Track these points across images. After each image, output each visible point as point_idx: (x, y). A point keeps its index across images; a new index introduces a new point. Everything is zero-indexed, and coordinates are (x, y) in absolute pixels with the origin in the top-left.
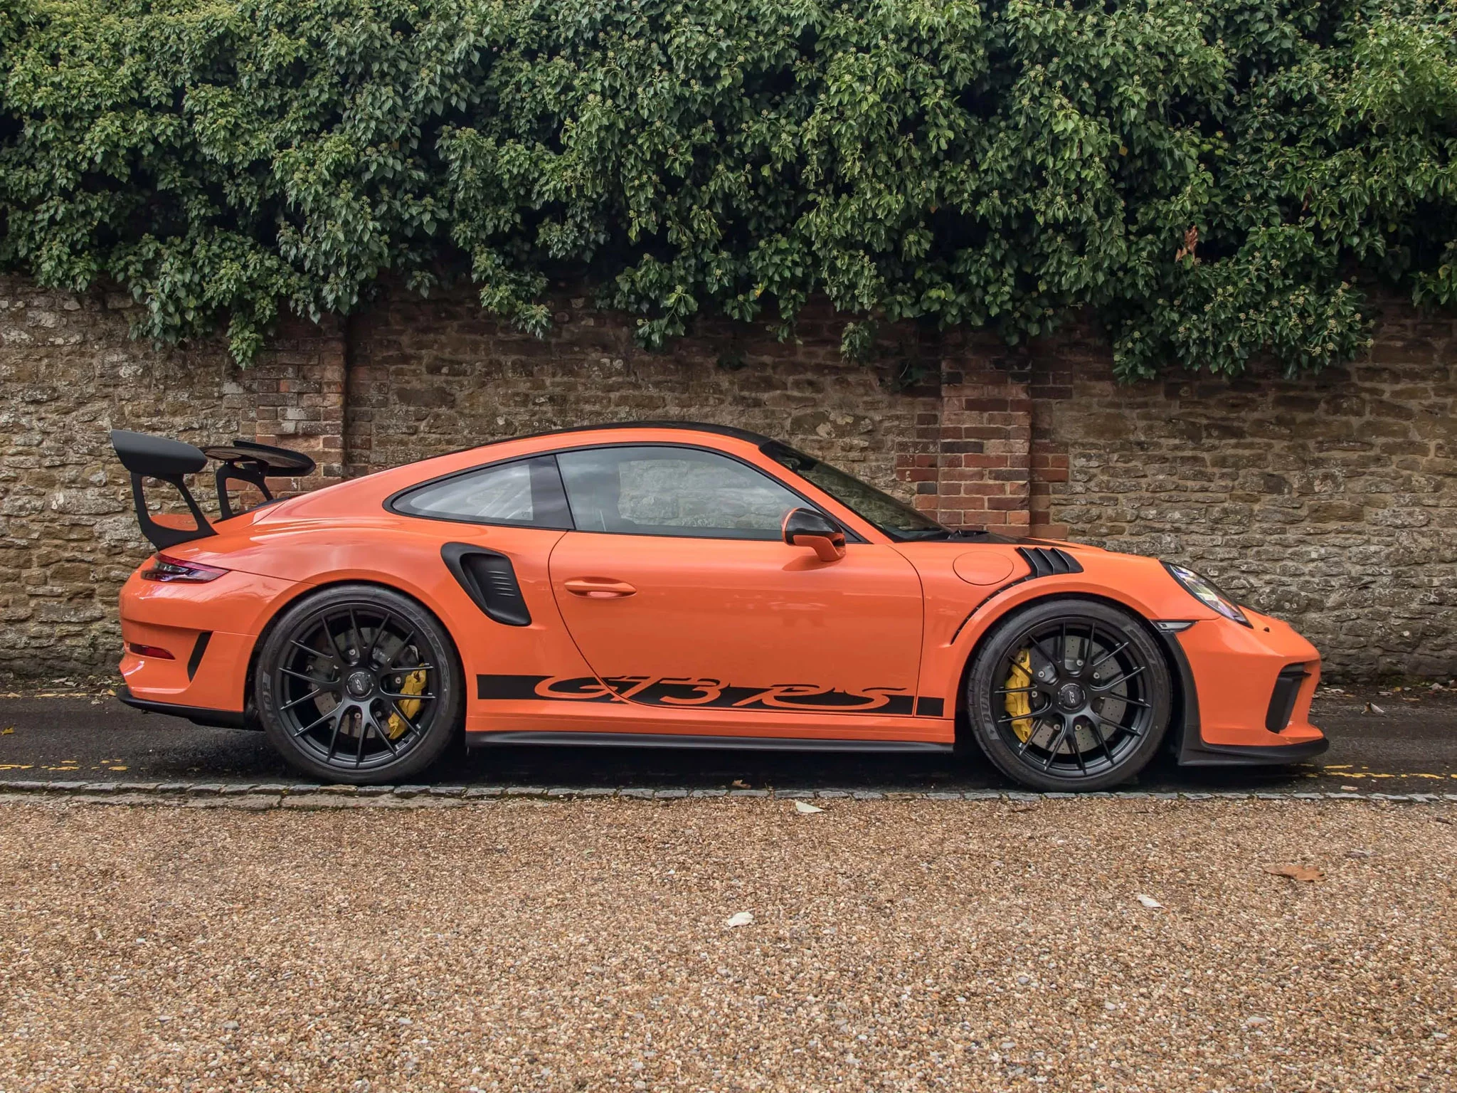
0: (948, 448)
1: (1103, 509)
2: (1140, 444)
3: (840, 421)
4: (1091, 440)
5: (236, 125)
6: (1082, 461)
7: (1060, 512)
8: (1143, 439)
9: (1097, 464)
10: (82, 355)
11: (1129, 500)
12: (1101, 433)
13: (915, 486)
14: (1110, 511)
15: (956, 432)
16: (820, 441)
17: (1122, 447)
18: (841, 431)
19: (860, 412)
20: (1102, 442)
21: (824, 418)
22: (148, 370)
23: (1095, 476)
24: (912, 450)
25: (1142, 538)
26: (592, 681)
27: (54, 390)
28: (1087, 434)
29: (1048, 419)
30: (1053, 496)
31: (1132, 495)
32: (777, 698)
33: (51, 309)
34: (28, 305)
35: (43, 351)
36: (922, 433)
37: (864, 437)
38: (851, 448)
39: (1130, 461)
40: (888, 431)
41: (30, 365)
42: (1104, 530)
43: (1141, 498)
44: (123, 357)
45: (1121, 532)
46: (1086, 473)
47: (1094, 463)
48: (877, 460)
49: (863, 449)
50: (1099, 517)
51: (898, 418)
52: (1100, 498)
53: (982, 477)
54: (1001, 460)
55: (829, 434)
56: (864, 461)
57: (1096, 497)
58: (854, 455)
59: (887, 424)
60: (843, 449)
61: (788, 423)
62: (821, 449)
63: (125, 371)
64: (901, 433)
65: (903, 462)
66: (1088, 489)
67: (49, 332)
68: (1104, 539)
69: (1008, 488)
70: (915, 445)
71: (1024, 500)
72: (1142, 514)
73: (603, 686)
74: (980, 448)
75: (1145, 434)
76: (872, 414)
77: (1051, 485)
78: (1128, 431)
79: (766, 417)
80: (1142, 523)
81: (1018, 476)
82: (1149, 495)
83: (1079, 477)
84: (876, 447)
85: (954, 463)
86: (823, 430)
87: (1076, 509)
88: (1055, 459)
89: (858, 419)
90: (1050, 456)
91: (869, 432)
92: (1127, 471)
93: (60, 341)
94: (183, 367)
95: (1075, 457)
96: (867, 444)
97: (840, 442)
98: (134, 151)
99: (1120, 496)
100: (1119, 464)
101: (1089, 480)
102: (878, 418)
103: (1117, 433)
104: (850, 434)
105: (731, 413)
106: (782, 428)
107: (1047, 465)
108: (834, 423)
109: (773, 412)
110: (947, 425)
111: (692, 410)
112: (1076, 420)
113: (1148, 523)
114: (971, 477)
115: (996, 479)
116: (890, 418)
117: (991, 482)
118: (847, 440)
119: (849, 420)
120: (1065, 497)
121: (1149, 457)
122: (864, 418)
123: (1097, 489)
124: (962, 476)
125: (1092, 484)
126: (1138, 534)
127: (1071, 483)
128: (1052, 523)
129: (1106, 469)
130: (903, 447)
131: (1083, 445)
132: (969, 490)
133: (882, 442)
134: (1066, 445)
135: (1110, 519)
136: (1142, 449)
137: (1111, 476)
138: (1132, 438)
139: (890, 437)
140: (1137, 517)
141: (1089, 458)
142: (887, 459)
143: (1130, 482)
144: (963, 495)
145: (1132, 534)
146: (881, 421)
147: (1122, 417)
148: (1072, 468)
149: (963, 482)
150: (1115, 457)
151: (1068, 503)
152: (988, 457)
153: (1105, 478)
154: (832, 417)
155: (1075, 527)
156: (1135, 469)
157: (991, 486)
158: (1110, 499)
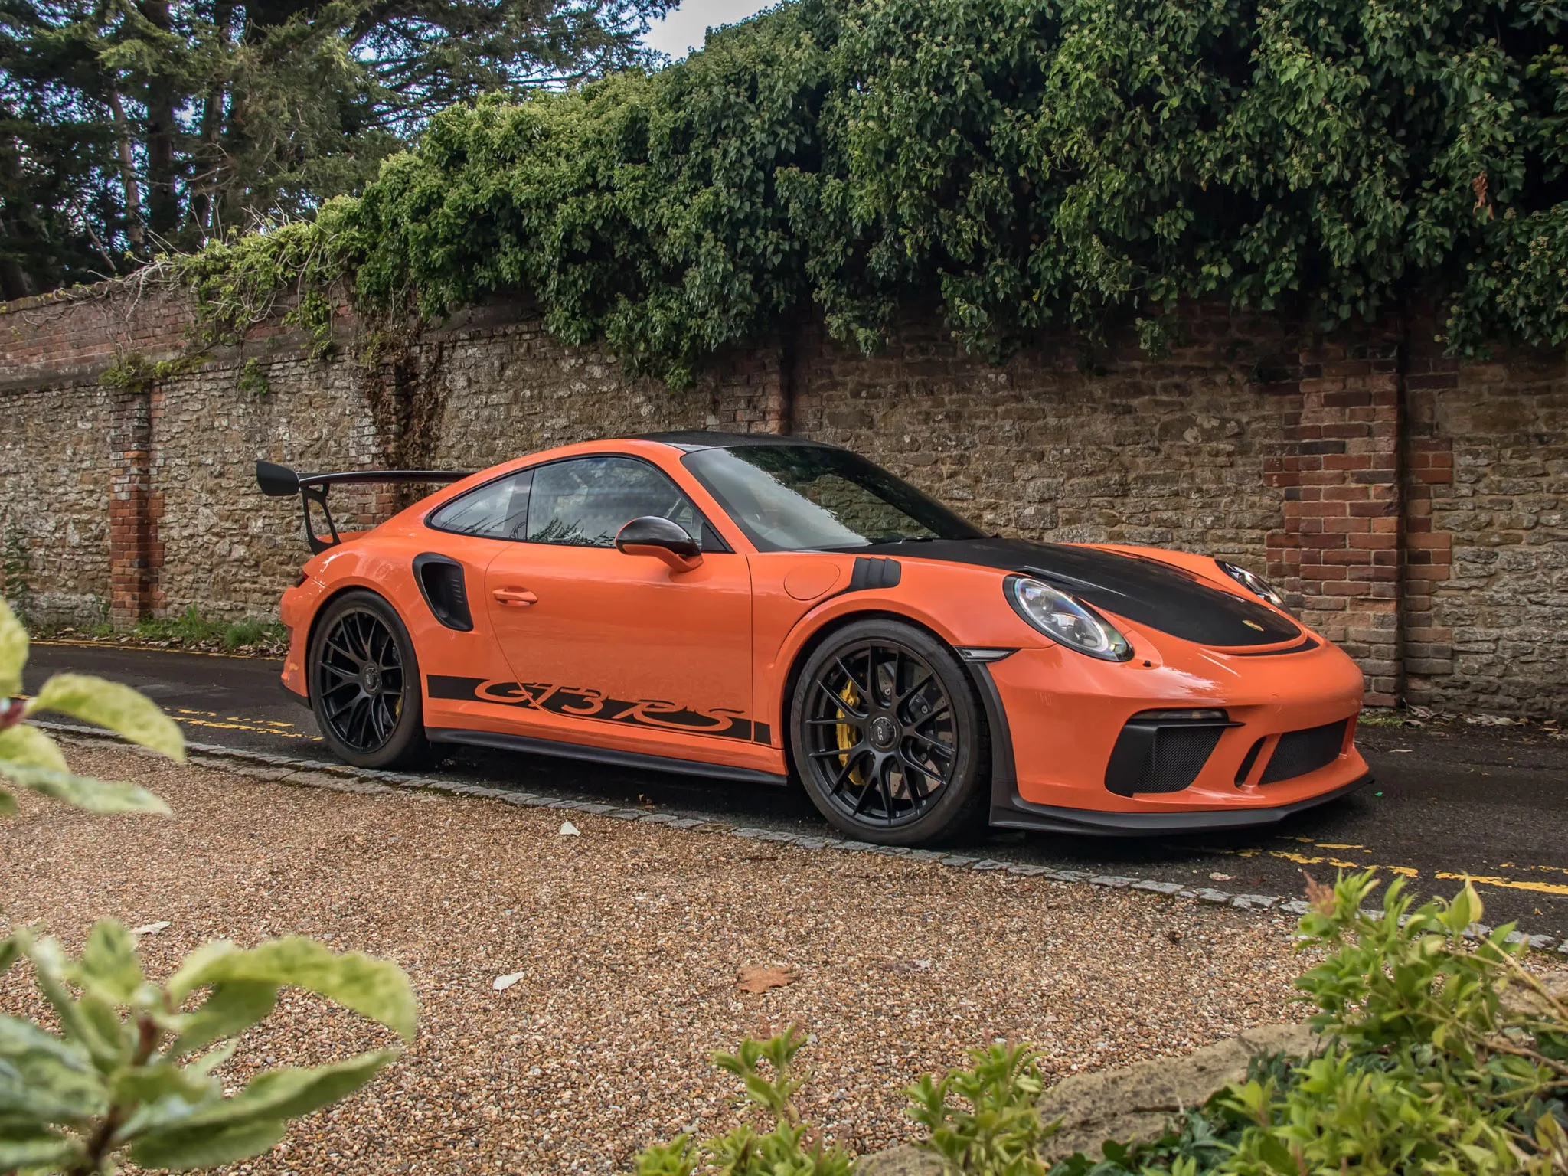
0: (1308, 449)
1: (1495, 515)
2: (1539, 437)
3: (1207, 425)
4: (1482, 434)
5: (644, 194)
6: (1468, 460)
7: (1442, 518)
8: (1545, 430)
9: (1485, 461)
10: (619, 399)
11: (1525, 503)
12: (1492, 424)
13: (1282, 492)
14: (1502, 517)
15: (1315, 431)
16: (1186, 447)
17: (1517, 441)
18: (1208, 436)
19: (1228, 414)
20: (1492, 436)
21: (1190, 422)
22: (658, 408)
23: (1485, 475)
24: (1279, 452)
25: (1542, 549)
26: (515, 686)
27: (601, 428)
28: (1476, 427)
29: (1428, 413)
30: (1434, 501)
31: (1530, 497)
32: (645, 713)
33: (600, 364)
34: (586, 362)
35: (595, 398)
36: (1290, 434)
37: (1232, 440)
38: (1217, 454)
39: (1528, 457)
40: (1256, 433)
41: (588, 409)
42: (1495, 539)
43: (1540, 501)
44: (642, 399)
45: (1518, 541)
46: (1472, 473)
47: (1482, 461)
48: (1244, 465)
49: (1230, 454)
50: (1490, 524)
51: (1264, 418)
52: (1490, 501)
53: (1344, 480)
54: (1363, 461)
55: (1195, 439)
56: (1232, 465)
57: (1485, 500)
58: (1222, 460)
59: (1254, 426)
60: (1210, 454)
61: (1157, 429)
62: (1188, 454)
63: (644, 411)
64: (1268, 435)
65: (1269, 466)
66: (1475, 492)
67: (599, 382)
68: (1496, 550)
69: (1372, 492)
70: (1282, 447)
71: (1391, 505)
72: (1543, 519)
73: (523, 691)
74: (1342, 448)
75: (1547, 425)
76: (1238, 415)
77: (1432, 487)
78: (1527, 422)
79: (1136, 424)
80: (1543, 530)
81: (1383, 478)
82: (1552, 496)
83: (1464, 478)
84: (1244, 451)
85: (1313, 466)
86: (1190, 435)
87: (1462, 514)
88: (1436, 458)
89: (1224, 421)
90: (1431, 454)
91: (1237, 435)
92: (1522, 470)
93: (605, 389)
94: (681, 404)
95: (1460, 455)
96: (1232, 448)
97: (1207, 447)
98: (589, 226)
99: (1515, 499)
100: (1513, 462)
101: (1478, 481)
102: (1245, 420)
103: (1512, 424)
104: (1218, 439)
105: (1103, 422)
106: (1152, 435)
107: (1427, 465)
108: (1200, 426)
109: (1143, 419)
110: (1304, 423)
111: (1069, 420)
112: (1463, 412)
113: (1550, 531)
114: (1331, 480)
115: (1358, 481)
116: (1256, 419)
117: (1354, 485)
118: (1214, 444)
119: (1215, 423)
120: (1449, 501)
121: (1550, 451)
122: (1229, 421)
123: (1486, 491)
124: (1321, 480)
125: (1481, 485)
126: (1537, 543)
127: (1456, 484)
128: (1434, 531)
129: (1497, 466)
130: (1269, 449)
131: (1469, 440)
132: (1330, 495)
133: (1251, 444)
134: (1451, 441)
135: (1503, 525)
136: (1541, 442)
137: (1504, 475)
138: (1531, 429)
139: (1257, 440)
140: (1537, 523)
141: (1476, 455)
142: (1254, 464)
143: (1525, 482)
144: (1322, 500)
145: (1530, 544)
146: (1248, 423)
147: (1517, 405)
148: (1457, 467)
149: (1323, 487)
150: (1509, 452)
151: (1452, 508)
152: (1349, 458)
153: (1496, 478)
154: (1199, 421)
155: (1461, 535)
156: (1533, 466)
157: (1353, 490)
158: (1501, 502)
